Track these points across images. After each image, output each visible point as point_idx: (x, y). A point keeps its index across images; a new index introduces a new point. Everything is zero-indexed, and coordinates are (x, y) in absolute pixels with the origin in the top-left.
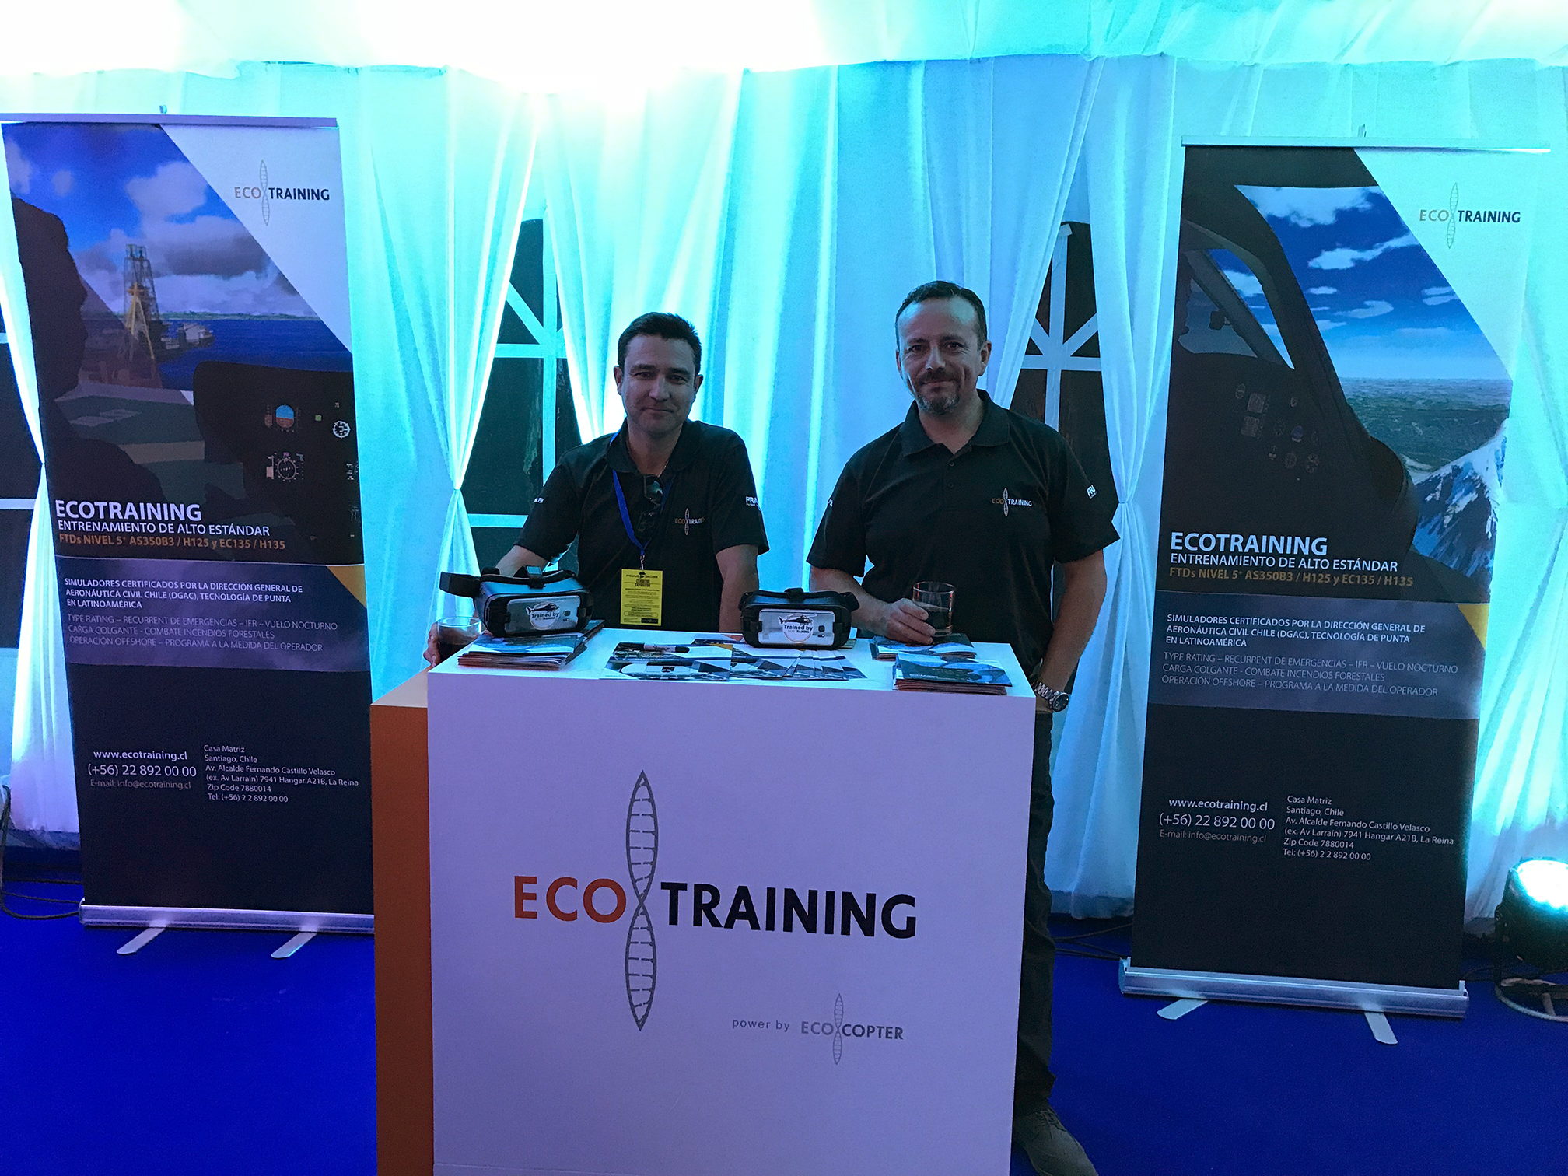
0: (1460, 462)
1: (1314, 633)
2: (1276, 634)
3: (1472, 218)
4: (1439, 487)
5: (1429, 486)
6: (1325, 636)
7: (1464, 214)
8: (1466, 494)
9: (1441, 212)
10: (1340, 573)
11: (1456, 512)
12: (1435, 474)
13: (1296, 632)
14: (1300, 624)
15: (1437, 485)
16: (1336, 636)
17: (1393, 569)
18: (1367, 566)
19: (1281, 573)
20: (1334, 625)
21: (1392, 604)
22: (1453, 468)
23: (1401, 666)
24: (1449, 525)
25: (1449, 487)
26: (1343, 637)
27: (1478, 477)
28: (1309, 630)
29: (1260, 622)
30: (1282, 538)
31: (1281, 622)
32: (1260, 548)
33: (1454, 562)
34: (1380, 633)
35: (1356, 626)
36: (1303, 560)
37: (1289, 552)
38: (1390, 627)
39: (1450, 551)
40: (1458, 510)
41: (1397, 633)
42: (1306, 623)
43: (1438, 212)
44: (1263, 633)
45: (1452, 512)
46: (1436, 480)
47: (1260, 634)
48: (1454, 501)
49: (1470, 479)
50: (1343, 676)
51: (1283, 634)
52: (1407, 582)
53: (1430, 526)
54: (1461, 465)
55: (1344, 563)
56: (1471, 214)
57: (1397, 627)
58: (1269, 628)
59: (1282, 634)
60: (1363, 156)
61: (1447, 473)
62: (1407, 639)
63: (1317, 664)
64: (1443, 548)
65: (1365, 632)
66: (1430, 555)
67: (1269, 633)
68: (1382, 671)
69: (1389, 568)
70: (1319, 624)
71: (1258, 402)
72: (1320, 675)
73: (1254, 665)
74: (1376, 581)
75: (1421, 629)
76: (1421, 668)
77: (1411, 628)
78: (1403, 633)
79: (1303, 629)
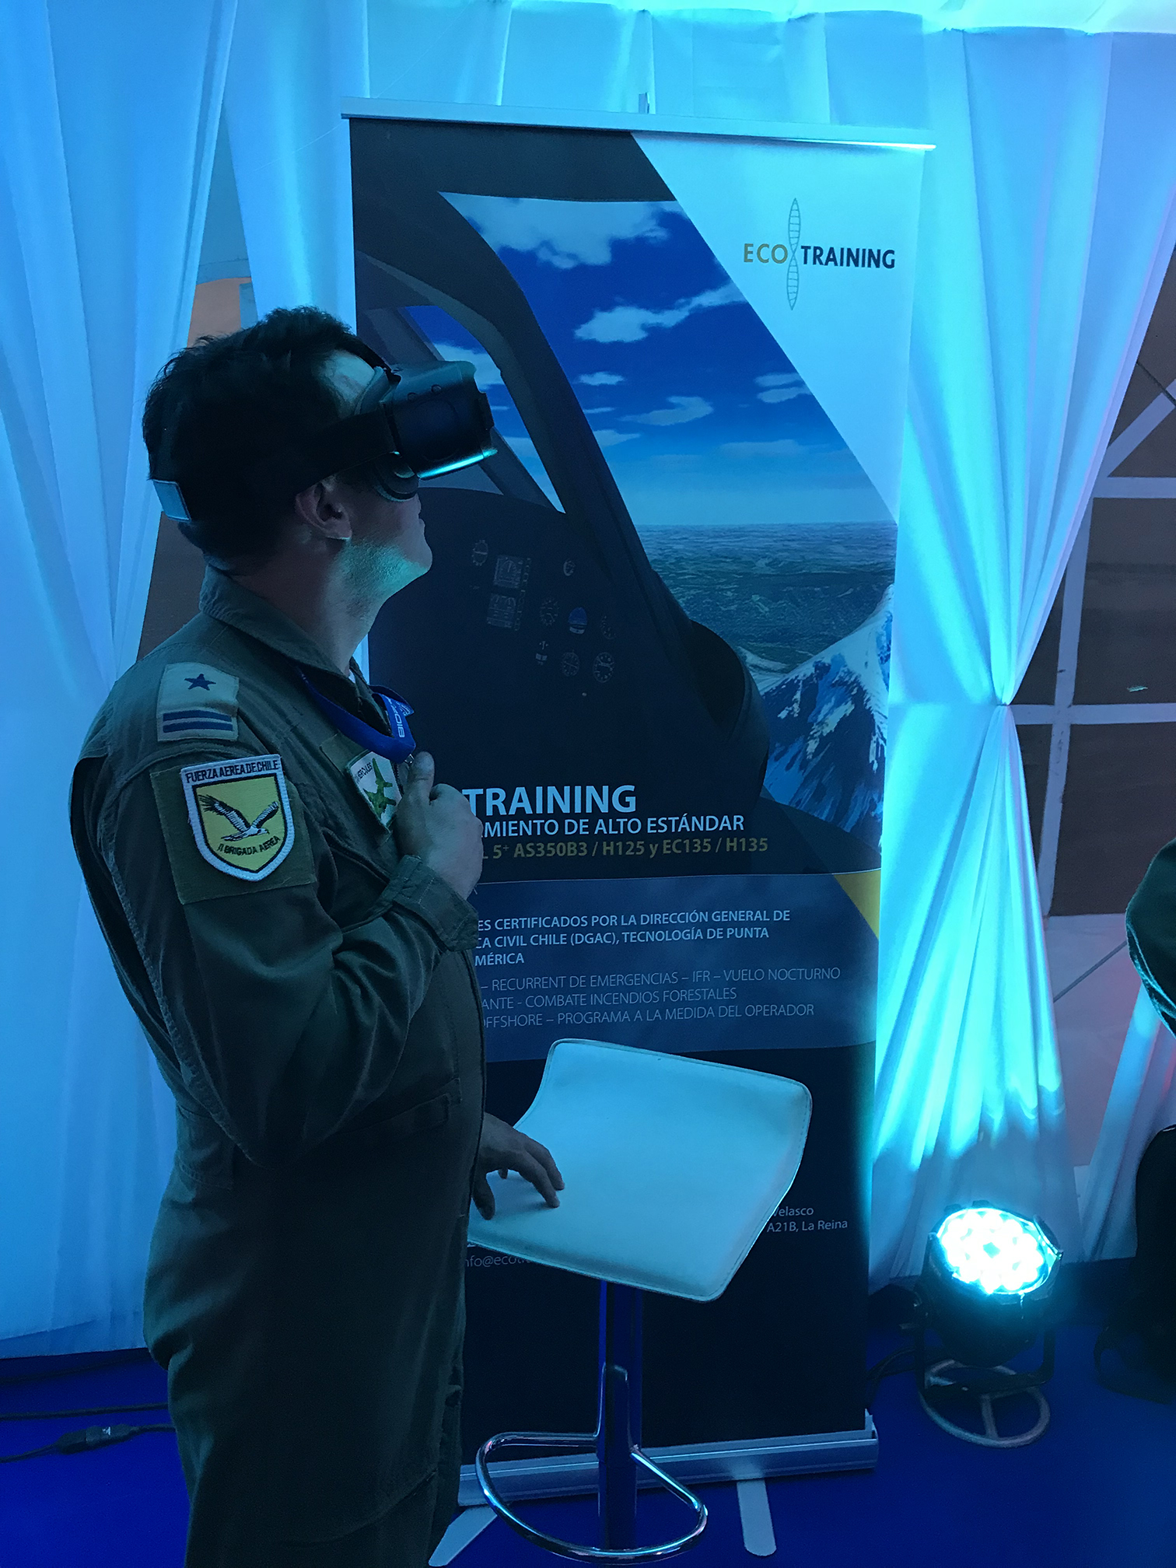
0: (826, 657)
1: (626, 934)
2: (568, 941)
3: (824, 258)
4: (798, 696)
5: (782, 696)
6: (643, 937)
7: (810, 252)
8: (838, 704)
9: (775, 248)
10: (658, 838)
11: (825, 735)
12: (791, 676)
13: (599, 934)
14: (604, 921)
15: (795, 694)
16: (660, 936)
17: (738, 826)
18: (699, 824)
19: (569, 844)
20: (655, 918)
21: (739, 881)
22: (817, 667)
23: (759, 975)
24: (816, 754)
25: (812, 693)
26: (670, 937)
27: (852, 679)
28: (618, 929)
29: (542, 922)
30: (567, 789)
31: (575, 921)
32: (534, 807)
33: (826, 812)
34: (724, 926)
35: (689, 917)
36: (601, 821)
37: (578, 810)
38: (735, 916)
39: (819, 795)
40: (826, 730)
41: (750, 924)
42: (612, 920)
43: (771, 248)
44: (549, 940)
45: (819, 734)
46: (792, 686)
47: (543, 942)
48: (820, 717)
49: (841, 683)
50: (675, 996)
51: (580, 939)
52: (760, 845)
53: (787, 758)
54: (827, 661)
55: (662, 821)
56: (821, 254)
57: (749, 915)
58: (556, 931)
59: (577, 939)
60: (648, 148)
61: (809, 674)
62: (765, 932)
63: (634, 982)
64: (807, 791)
65: (703, 926)
66: (790, 803)
67: (558, 940)
68: (731, 983)
69: (732, 826)
70: (632, 920)
71: (510, 571)
72: (641, 997)
73: (538, 991)
74: (714, 847)
75: (784, 916)
76: (788, 974)
77: (770, 915)
78: (758, 923)
79: (609, 928)
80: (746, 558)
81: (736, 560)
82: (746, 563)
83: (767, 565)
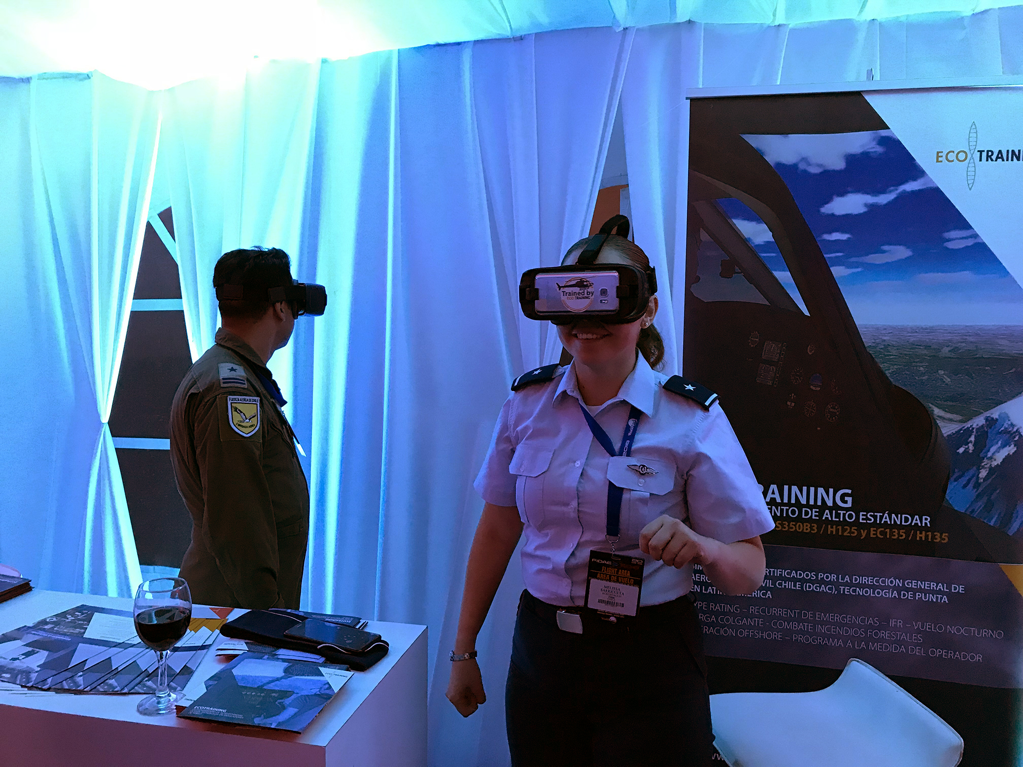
0: (995, 413)
1: (842, 587)
2: (802, 587)
3: (994, 157)
4: (972, 439)
5: (961, 437)
6: (854, 591)
7: (984, 154)
8: (1003, 446)
9: (958, 153)
10: (867, 526)
11: (993, 466)
12: (968, 425)
13: (823, 586)
14: (827, 577)
15: (970, 436)
16: (866, 592)
17: (926, 523)
18: (897, 519)
19: (805, 524)
20: (865, 580)
21: (926, 561)
22: (987, 419)
23: (940, 628)
24: (985, 479)
25: (984, 437)
26: (874, 593)
27: (1015, 430)
28: (836, 584)
29: (785, 573)
30: (805, 488)
31: (807, 575)
32: (782, 499)
33: (994, 520)
34: (915, 591)
35: (888, 582)
36: (827, 511)
37: (812, 502)
38: (924, 585)
39: (989, 507)
40: (994, 464)
41: (933, 592)
42: (833, 577)
43: (956, 153)
44: (789, 585)
45: (988, 465)
46: (969, 432)
47: (785, 586)
48: (989, 454)
49: (1006, 432)
50: (876, 634)
51: (810, 587)
52: (942, 538)
53: (963, 480)
54: (995, 416)
55: (871, 515)
56: (992, 154)
57: (933, 585)
58: (794, 580)
59: (808, 587)
60: (871, 100)
61: (980, 424)
62: (945, 599)
63: (846, 621)
64: (980, 503)
65: (898, 589)
66: (966, 511)
67: (795, 586)
68: (919, 631)
69: (921, 524)
70: (847, 579)
71: (772, 350)
72: (851, 632)
73: (780, 618)
74: (907, 536)
75: (961, 589)
76: (962, 631)
77: (949, 587)
78: (940, 592)
79: (830, 583)
80: (934, 346)
81: (928, 347)
82: (934, 349)
83: (949, 351)
